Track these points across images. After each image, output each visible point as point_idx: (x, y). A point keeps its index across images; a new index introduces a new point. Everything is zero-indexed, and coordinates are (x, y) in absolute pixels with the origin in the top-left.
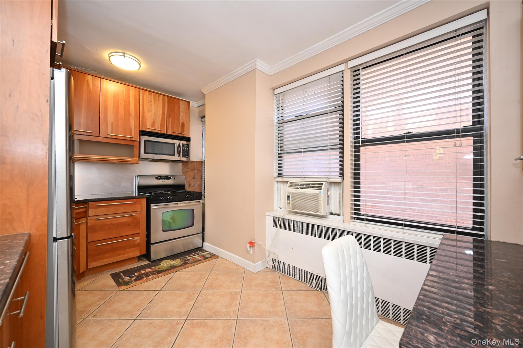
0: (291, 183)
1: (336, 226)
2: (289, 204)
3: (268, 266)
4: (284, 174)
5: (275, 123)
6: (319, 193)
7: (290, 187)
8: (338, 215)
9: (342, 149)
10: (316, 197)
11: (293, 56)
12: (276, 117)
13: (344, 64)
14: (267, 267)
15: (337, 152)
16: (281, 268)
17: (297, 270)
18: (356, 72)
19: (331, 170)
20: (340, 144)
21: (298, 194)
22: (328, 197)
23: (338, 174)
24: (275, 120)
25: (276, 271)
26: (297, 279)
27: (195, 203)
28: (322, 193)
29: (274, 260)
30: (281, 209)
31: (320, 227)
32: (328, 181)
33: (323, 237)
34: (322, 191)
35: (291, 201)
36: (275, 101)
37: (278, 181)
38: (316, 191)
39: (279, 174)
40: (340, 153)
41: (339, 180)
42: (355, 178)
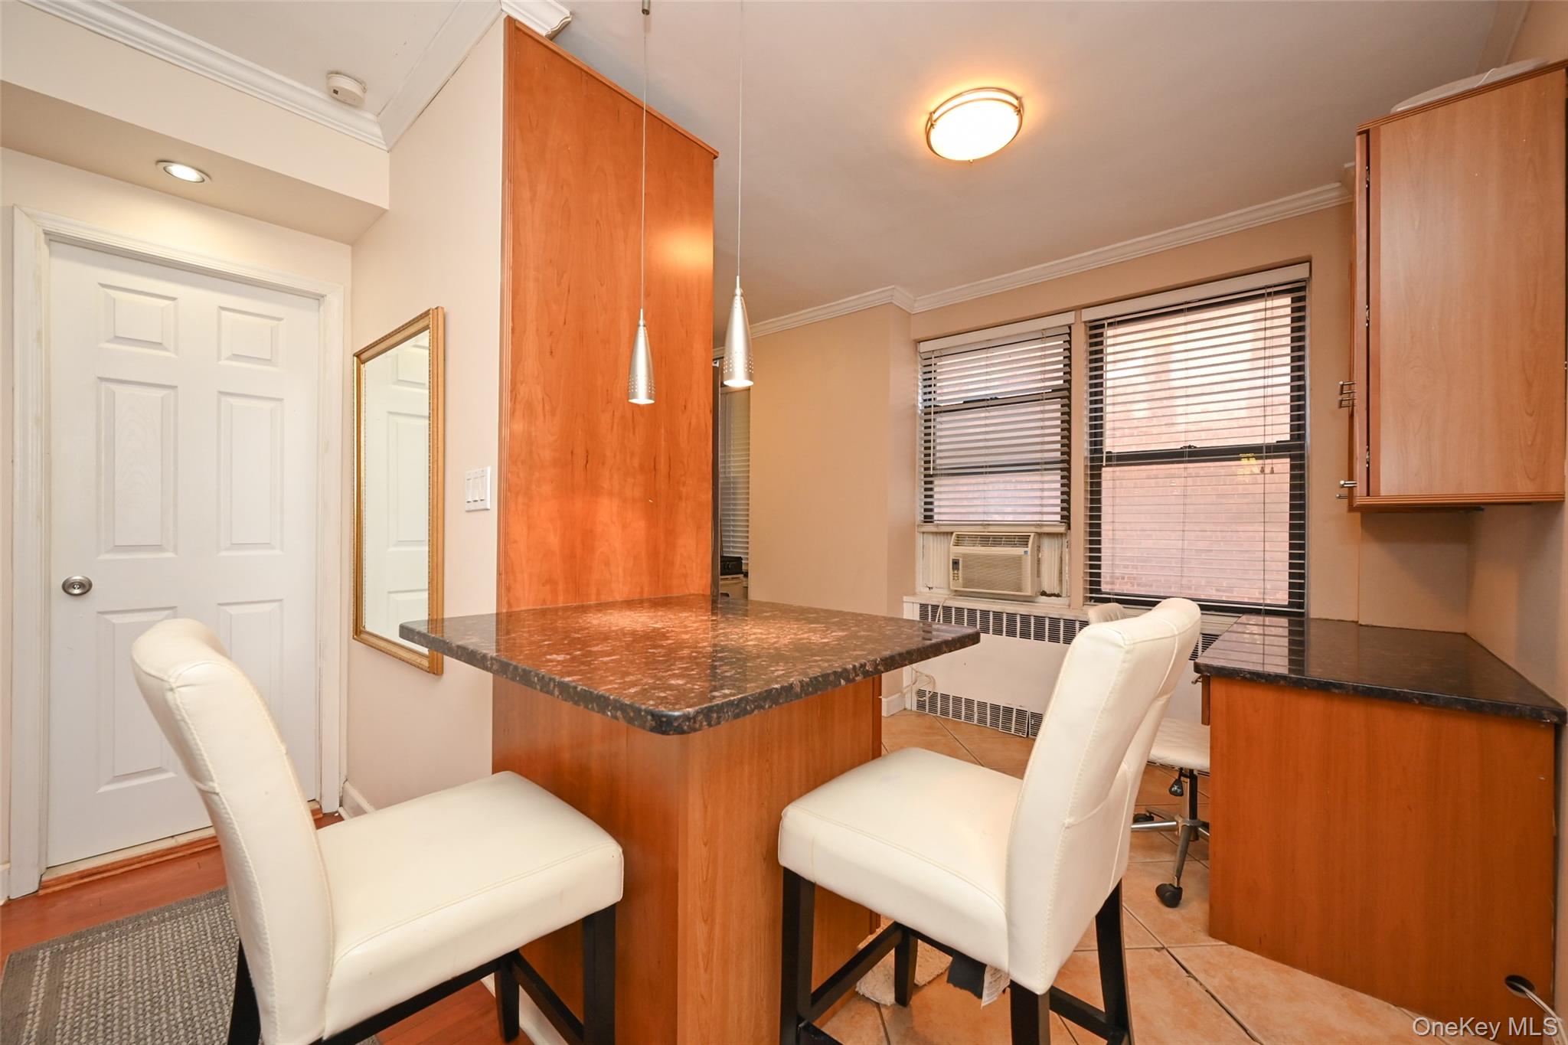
0: (958, 536)
1: (1059, 614)
2: (956, 577)
3: (908, 707)
4: (936, 517)
5: (920, 412)
6: (1023, 553)
7: (957, 544)
8: (1058, 596)
9: (1068, 470)
10: (1017, 561)
11: (969, 285)
12: (920, 399)
13: (1073, 312)
14: (905, 709)
15: (1056, 476)
16: (939, 706)
17: (976, 705)
18: (1096, 330)
19: (1046, 509)
20: (1062, 462)
21: (976, 557)
22: (1039, 560)
23: (1058, 518)
24: (920, 405)
25: (927, 714)
26: (975, 722)
27: (732, 582)
28: (1029, 553)
29: (921, 693)
30: (932, 591)
31: (1025, 619)
32: (1039, 530)
33: (1032, 635)
34: (1029, 549)
35: (960, 572)
36: (920, 366)
37: (923, 533)
38: (1018, 551)
39: (926, 517)
40: (1062, 477)
41: (1062, 529)
42: (1091, 525)
